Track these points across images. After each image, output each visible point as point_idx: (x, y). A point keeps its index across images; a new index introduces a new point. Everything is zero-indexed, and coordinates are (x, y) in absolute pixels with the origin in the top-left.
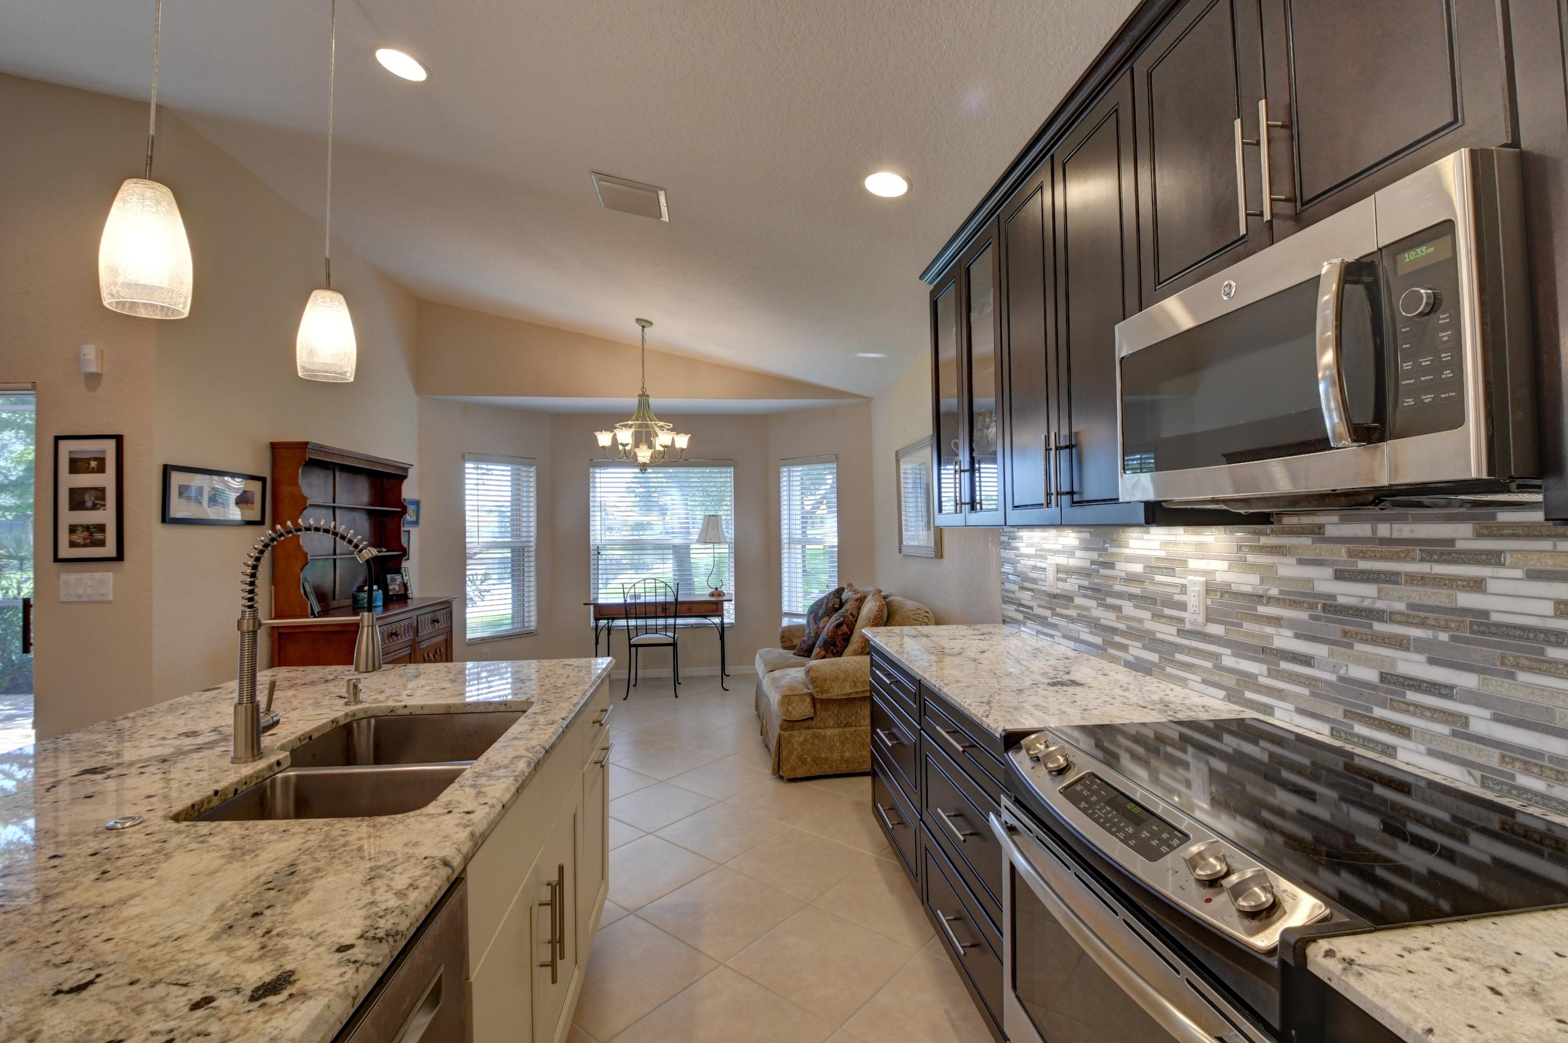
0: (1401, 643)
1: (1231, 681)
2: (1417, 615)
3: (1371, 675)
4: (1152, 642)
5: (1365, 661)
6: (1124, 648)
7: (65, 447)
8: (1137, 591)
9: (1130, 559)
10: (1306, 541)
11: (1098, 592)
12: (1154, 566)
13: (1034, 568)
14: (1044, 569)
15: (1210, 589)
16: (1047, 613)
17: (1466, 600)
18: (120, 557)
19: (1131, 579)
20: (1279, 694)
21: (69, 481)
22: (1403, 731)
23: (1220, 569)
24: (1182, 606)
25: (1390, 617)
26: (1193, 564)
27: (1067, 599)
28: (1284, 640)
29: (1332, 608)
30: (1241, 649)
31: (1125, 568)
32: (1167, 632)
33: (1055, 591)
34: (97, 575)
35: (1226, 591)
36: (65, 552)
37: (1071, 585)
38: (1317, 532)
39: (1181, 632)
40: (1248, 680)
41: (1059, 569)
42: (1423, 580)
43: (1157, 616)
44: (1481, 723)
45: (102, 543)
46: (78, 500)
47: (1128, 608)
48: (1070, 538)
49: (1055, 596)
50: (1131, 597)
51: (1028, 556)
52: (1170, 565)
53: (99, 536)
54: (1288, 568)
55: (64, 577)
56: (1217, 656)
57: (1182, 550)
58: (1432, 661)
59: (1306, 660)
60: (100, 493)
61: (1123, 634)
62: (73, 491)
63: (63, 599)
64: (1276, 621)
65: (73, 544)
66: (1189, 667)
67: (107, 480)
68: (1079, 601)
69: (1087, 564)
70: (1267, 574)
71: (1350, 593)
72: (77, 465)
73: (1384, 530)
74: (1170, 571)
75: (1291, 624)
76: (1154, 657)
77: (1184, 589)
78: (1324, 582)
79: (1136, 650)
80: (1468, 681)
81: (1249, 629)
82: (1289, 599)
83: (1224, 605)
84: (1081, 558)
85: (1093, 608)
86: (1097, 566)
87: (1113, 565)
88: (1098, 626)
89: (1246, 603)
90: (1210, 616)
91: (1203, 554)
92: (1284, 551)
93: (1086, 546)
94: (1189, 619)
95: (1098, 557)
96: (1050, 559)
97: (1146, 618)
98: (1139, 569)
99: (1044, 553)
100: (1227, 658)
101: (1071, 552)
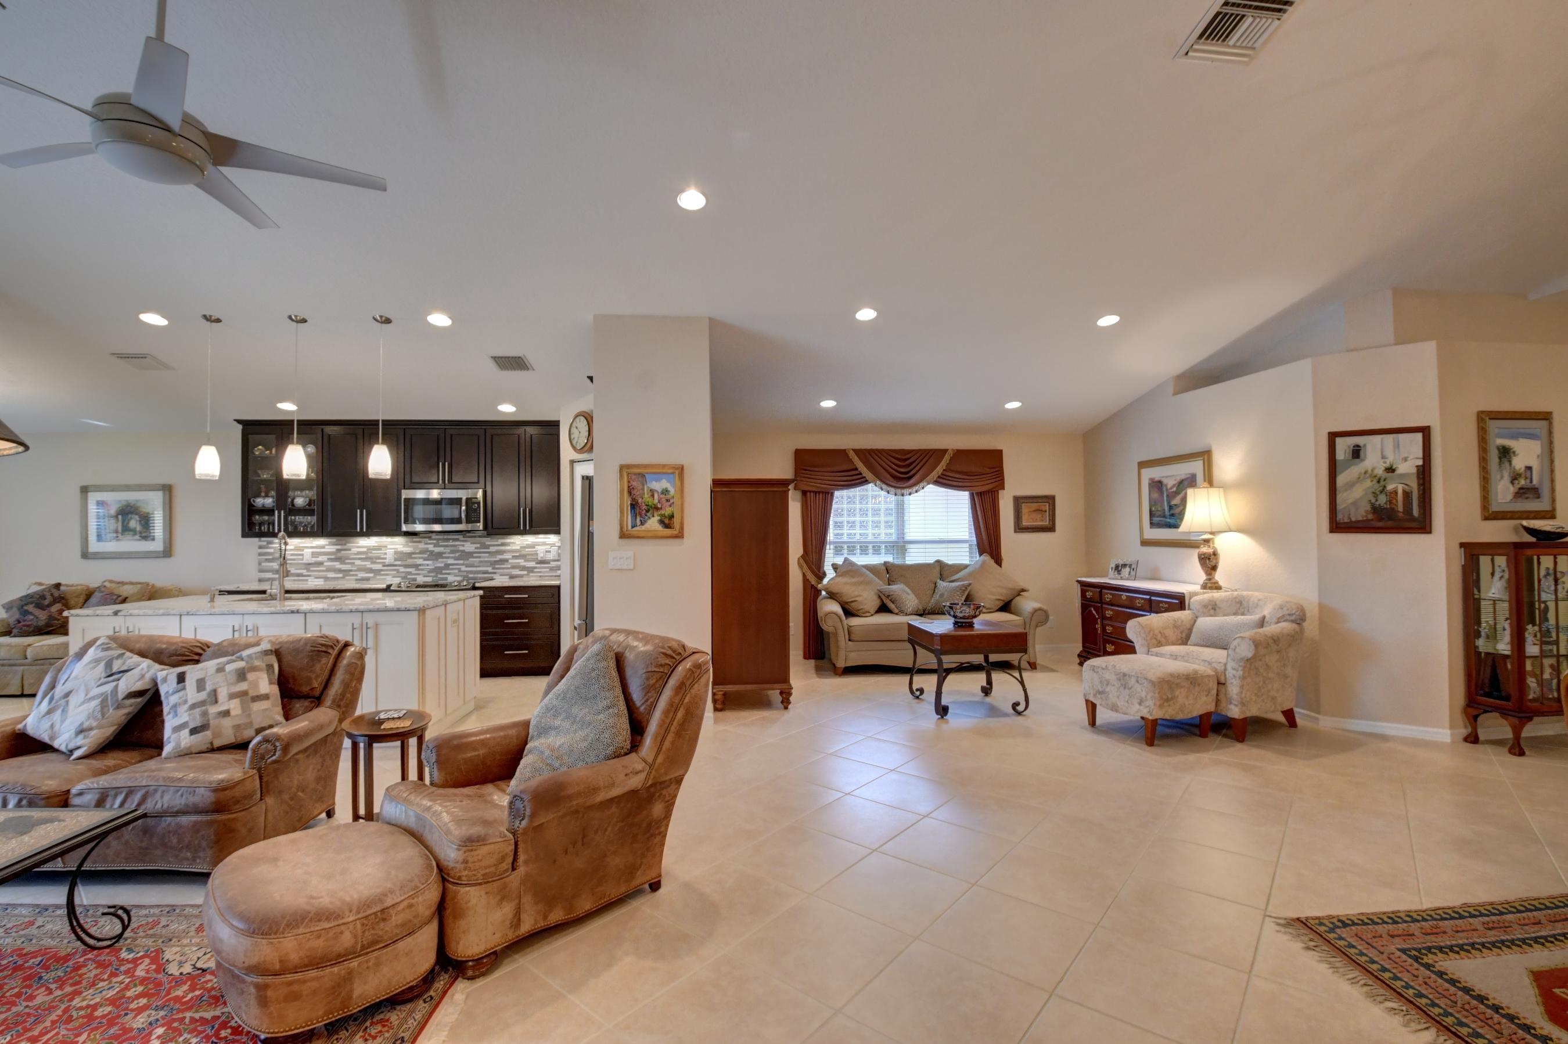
0: (448, 558)
1: (403, 575)
2: (452, 552)
3: (442, 565)
4: (370, 571)
5: (442, 562)
6: (356, 575)
8: (363, 557)
9: (358, 547)
10: (425, 540)
11: (338, 559)
12: (370, 549)
13: (293, 555)
14: (302, 555)
15: (396, 553)
16: (304, 572)
17: (461, 548)
19: (359, 553)
20: (419, 574)
22: (449, 574)
23: (400, 548)
24: (385, 559)
25: (444, 553)
26: (389, 547)
27: (321, 564)
28: (420, 562)
29: (432, 552)
30: (406, 566)
31: (355, 550)
32: (378, 567)
33: (310, 562)
35: (402, 553)
37: (321, 559)
38: (430, 538)
39: (384, 566)
40: (410, 573)
41: (313, 553)
42: (452, 546)
43: (372, 563)
44: (463, 568)
47: (358, 562)
48: (323, 542)
49: (309, 564)
50: (360, 559)
51: (287, 550)
52: (379, 548)
54: (422, 546)
56: (398, 570)
57: (385, 544)
59: (428, 565)
61: (354, 571)
64: (420, 558)
66: (387, 575)
68: (325, 564)
69: (334, 550)
70: (415, 548)
71: (437, 550)
73: (445, 537)
74: (381, 549)
75: (422, 558)
76: (373, 575)
77: (386, 554)
78: (431, 547)
79: (361, 574)
80: (461, 562)
81: (410, 561)
82: (422, 552)
83: (401, 556)
84: (332, 549)
85: (337, 565)
86: (339, 551)
87: (350, 550)
88: (340, 571)
89: (410, 555)
90: (396, 560)
91: (393, 543)
92: (420, 542)
93: (331, 544)
94: (387, 561)
95: (339, 547)
96: (306, 550)
97: (368, 564)
98: (365, 550)
99: (302, 549)
100: (402, 569)
101: (323, 547)
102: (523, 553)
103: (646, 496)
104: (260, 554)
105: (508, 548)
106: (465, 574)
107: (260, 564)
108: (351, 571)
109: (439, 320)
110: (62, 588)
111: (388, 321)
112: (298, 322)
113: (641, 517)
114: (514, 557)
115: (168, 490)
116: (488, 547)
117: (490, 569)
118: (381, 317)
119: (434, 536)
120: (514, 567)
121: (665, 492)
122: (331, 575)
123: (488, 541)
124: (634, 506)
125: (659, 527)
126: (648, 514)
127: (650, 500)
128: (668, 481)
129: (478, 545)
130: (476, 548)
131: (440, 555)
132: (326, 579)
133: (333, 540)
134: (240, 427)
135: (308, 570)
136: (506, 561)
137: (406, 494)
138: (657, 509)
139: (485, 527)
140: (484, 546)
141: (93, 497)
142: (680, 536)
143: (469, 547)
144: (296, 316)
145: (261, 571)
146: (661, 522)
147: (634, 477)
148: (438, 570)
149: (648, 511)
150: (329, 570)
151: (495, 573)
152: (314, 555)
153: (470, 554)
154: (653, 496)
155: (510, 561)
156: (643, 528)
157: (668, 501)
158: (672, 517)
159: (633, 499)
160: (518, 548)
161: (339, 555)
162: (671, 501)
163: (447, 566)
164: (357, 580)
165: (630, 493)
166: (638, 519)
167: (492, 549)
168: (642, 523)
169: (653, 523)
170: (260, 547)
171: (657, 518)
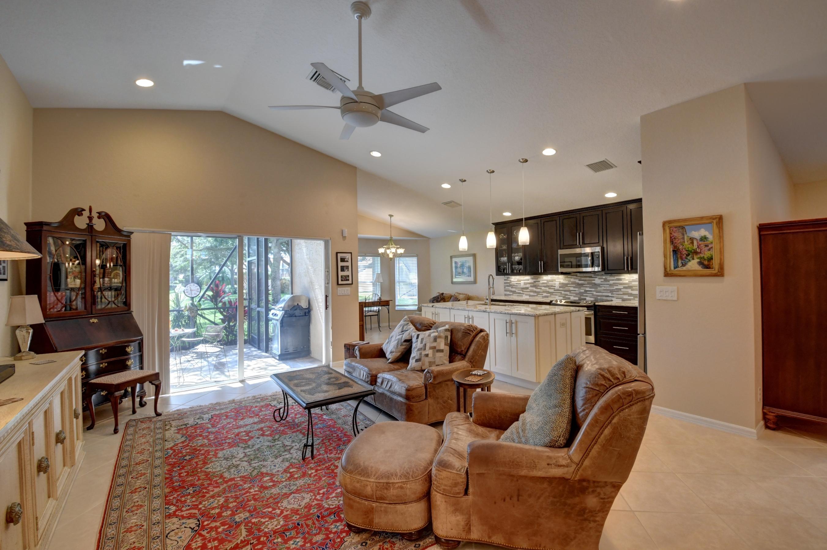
0: (586, 287)
1: (564, 295)
2: (588, 284)
3: (583, 291)
4: (548, 292)
5: (583, 289)
6: (542, 294)
7: (340, 255)
8: (545, 285)
9: (543, 280)
10: (575, 276)
11: (534, 286)
12: (548, 281)
13: (517, 284)
14: (520, 284)
15: (560, 283)
16: (521, 292)
17: (593, 282)
18: (352, 284)
19: (543, 283)
20: (571, 295)
21: (341, 264)
23: (562, 281)
24: (555, 286)
25: (584, 284)
26: (557, 280)
27: (527, 288)
28: (572, 289)
29: (578, 284)
30: (565, 291)
31: (541, 282)
32: (552, 291)
34: (347, 288)
35: (563, 284)
36: (340, 282)
37: (528, 286)
38: (576, 275)
39: (554, 290)
40: (567, 295)
41: (524, 283)
42: (589, 280)
43: (549, 288)
44: (595, 293)
45: (348, 280)
46: (343, 270)
47: (543, 288)
48: (528, 277)
49: (523, 288)
50: (544, 286)
51: (514, 281)
52: (552, 281)
53: (348, 278)
54: (572, 280)
55: (338, 289)
56: (561, 293)
57: (554, 279)
58: (590, 288)
59: (575, 291)
60: (347, 267)
61: (542, 292)
62: (341, 267)
63: (338, 294)
64: (570, 287)
65: (342, 280)
66: (556, 295)
67: (349, 264)
68: (530, 288)
69: (533, 282)
70: (569, 281)
71: (581, 282)
72: (343, 260)
73: (585, 275)
74: (553, 282)
75: (573, 287)
76: (549, 295)
77: (555, 284)
78: (577, 281)
79: (545, 294)
80: (593, 289)
81: (567, 288)
82: (572, 284)
83: (563, 285)
84: (531, 281)
85: (534, 289)
86: (535, 282)
87: (539, 282)
88: (535, 292)
89: (566, 285)
90: (560, 287)
91: (558, 279)
92: (571, 278)
93: (532, 279)
94: (556, 288)
95: (535, 280)
96: (522, 282)
97: (547, 289)
98: (546, 282)
99: (520, 281)
100: (563, 292)
101: (528, 280)
102: (630, 285)
103: (686, 243)
104: (505, 283)
105: (621, 282)
106: (596, 297)
107: (505, 287)
108: (540, 292)
109: (549, 152)
110: (444, 295)
111: (526, 161)
112: (491, 173)
113: (682, 259)
114: (625, 288)
115: (474, 256)
116: (609, 281)
117: (610, 294)
118: (523, 159)
119: (578, 274)
120: (624, 294)
121: (704, 239)
122: (532, 294)
123: (609, 277)
124: (676, 251)
125: (699, 268)
126: (689, 258)
127: (690, 246)
128: (706, 230)
129: (603, 280)
130: (602, 282)
131: (582, 285)
132: (530, 296)
133: (532, 277)
134: (494, 226)
135: (523, 291)
136: (620, 289)
137: (561, 252)
138: (696, 253)
139: (603, 269)
140: (606, 280)
141: (454, 260)
142: (720, 274)
143: (597, 281)
144: (490, 170)
145: (505, 291)
146: (700, 263)
147: (675, 229)
148: (581, 294)
149: (688, 255)
150: (531, 291)
151: (613, 297)
152: (525, 284)
153: (599, 285)
154: (692, 243)
155: (622, 290)
156: (684, 268)
157: (707, 246)
158: (710, 259)
159: (675, 247)
160: (627, 282)
161: (535, 284)
162: (710, 246)
163: (586, 291)
164: (543, 297)
165: (672, 242)
166: (680, 262)
167: (611, 282)
168: (683, 265)
169: (693, 264)
170: (505, 280)
171: (696, 260)
